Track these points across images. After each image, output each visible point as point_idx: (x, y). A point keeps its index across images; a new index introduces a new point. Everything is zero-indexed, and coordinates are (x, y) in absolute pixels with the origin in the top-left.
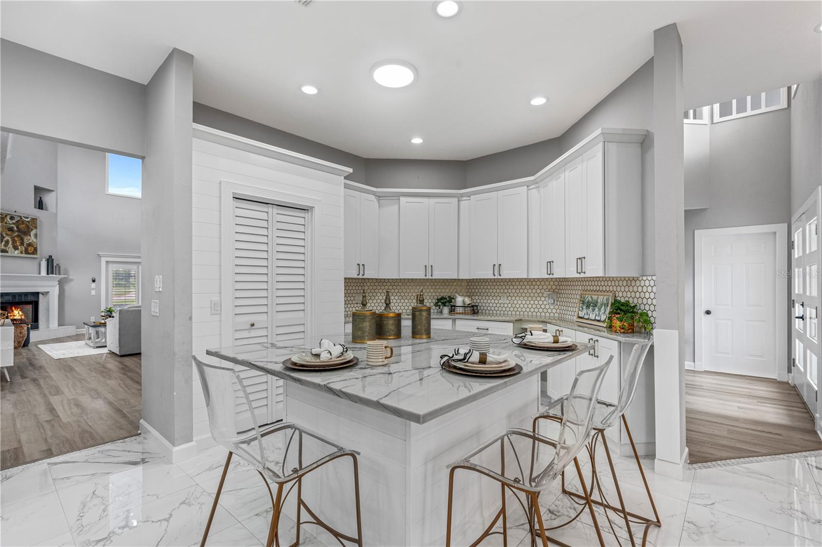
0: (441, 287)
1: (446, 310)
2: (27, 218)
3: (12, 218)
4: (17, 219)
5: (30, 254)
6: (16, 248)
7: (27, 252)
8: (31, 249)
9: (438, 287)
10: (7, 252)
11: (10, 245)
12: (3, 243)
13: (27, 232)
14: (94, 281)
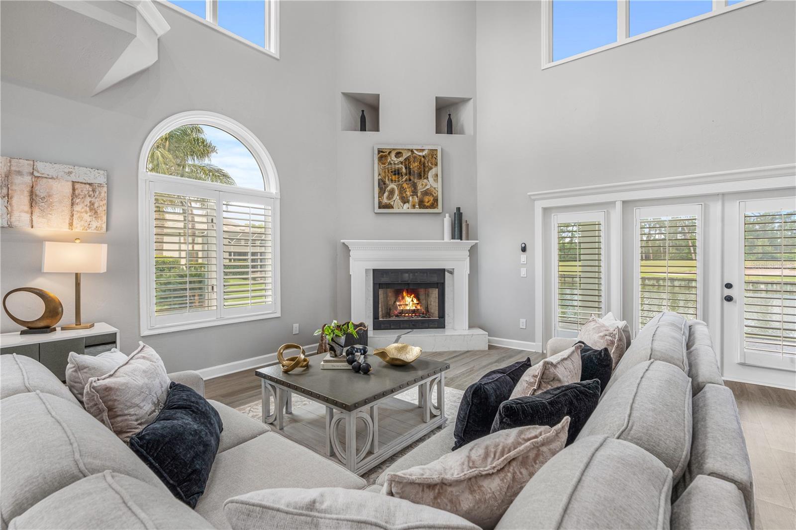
2: (423, 150)
3: (399, 154)
4: (406, 155)
5: (427, 207)
6: (405, 201)
7: (422, 204)
8: (428, 199)
10: (393, 208)
11: (396, 196)
12: (386, 194)
13: (422, 174)
14: (524, 249)
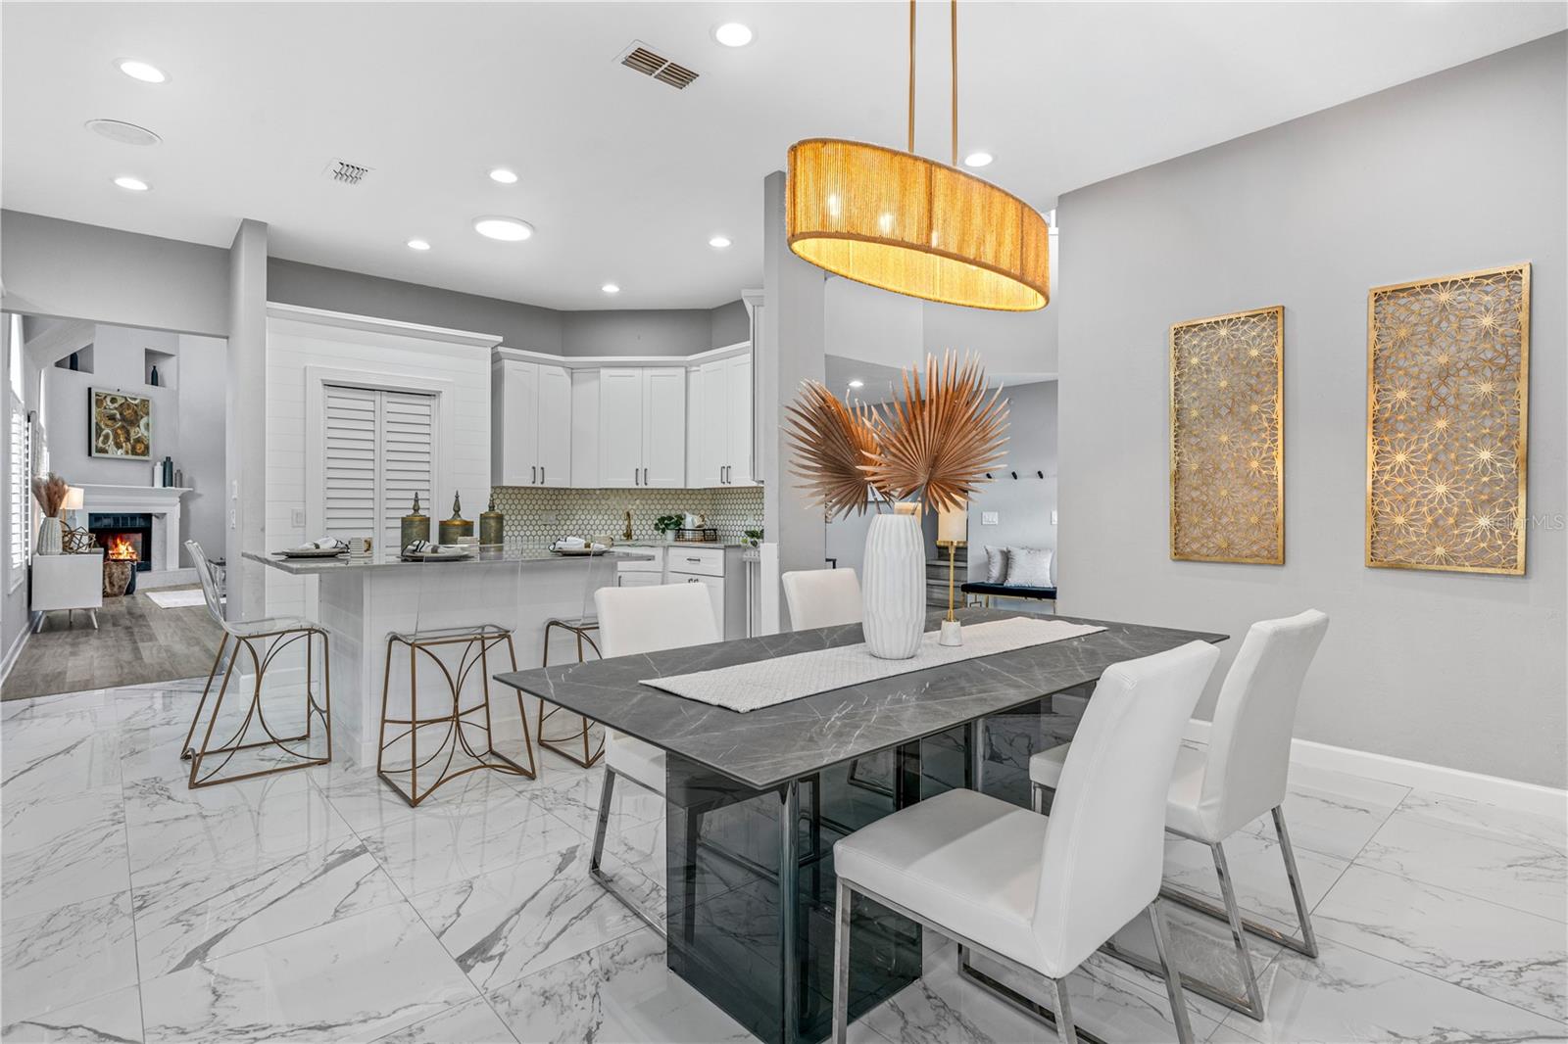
0: (673, 502)
1: (670, 534)
2: (135, 399)
3: (113, 400)
4: (120, 401)
5: (137, 454)
6: (119, 446)
7: (134, 452)
8: (140, 447)
9: (667, 502)
10: (107, 452)
11: (111, 441)
12: (101, 438)
13: (134, 422)
